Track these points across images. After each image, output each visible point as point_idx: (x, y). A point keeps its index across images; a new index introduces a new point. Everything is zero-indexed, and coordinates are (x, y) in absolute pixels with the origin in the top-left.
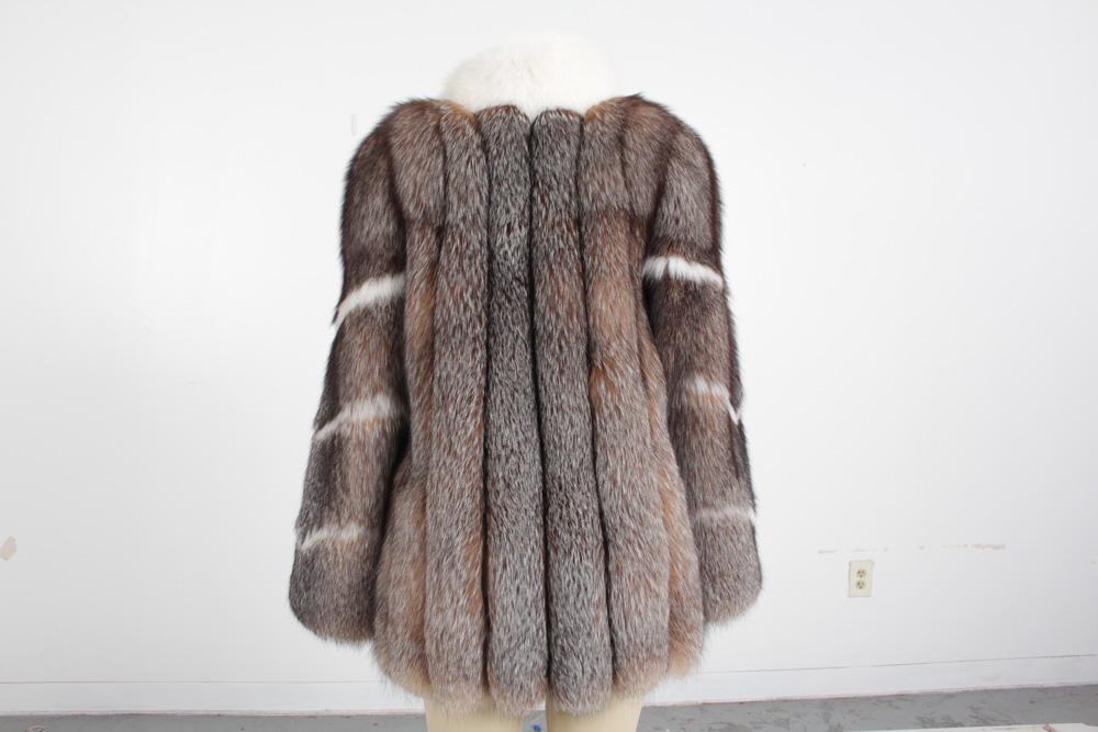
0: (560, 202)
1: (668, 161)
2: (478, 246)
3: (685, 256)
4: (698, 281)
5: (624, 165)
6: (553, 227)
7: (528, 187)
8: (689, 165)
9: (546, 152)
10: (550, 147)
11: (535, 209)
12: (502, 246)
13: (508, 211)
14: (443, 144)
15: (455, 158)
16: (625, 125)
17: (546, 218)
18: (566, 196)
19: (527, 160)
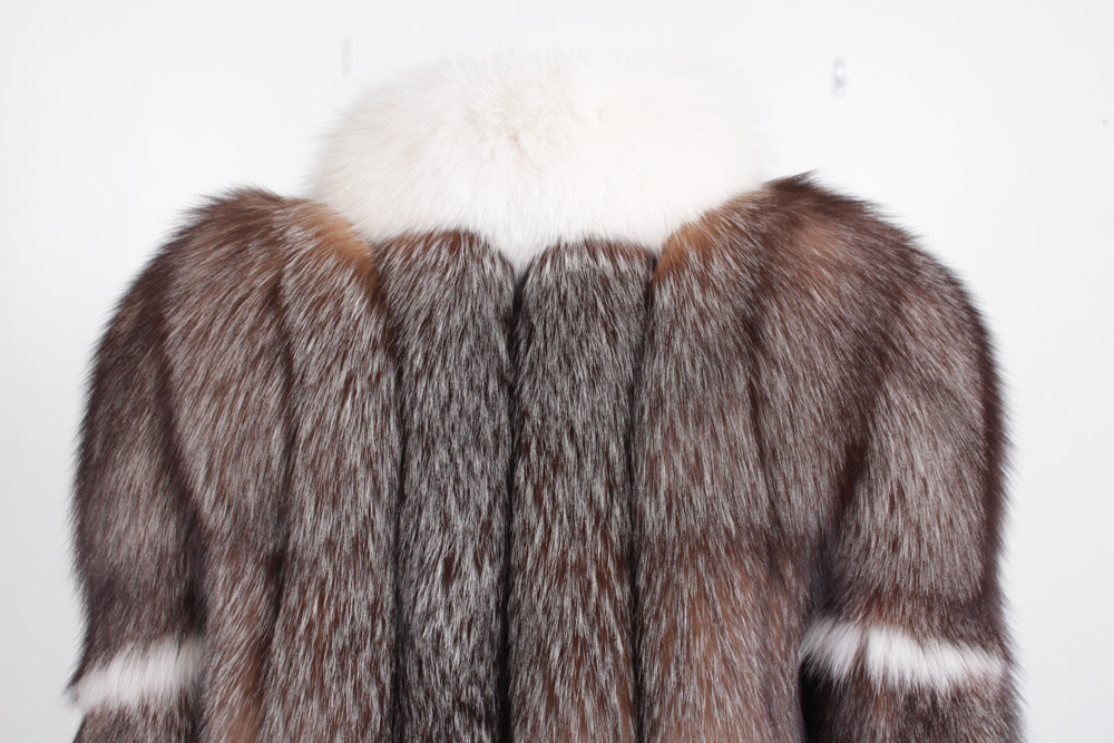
0: (581, 509)
1: (878, 382)
2: (364, 618)
3: (911, 626)
4: (943, 687)
5: (757, 401)
6: (561, 573)
7: (505, 453)
8: (931, 389)
9: (552, 363)
10: (564, 345)
11: (518, 521)
12: (429, 615)
13: (446, 524)
14: (285, 336)
15: (312, 380)
16: (764, 286)
17: (545, 547)
18: (599, 490)
19: (502, 380)
